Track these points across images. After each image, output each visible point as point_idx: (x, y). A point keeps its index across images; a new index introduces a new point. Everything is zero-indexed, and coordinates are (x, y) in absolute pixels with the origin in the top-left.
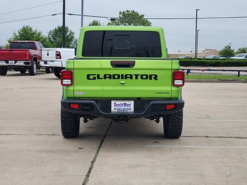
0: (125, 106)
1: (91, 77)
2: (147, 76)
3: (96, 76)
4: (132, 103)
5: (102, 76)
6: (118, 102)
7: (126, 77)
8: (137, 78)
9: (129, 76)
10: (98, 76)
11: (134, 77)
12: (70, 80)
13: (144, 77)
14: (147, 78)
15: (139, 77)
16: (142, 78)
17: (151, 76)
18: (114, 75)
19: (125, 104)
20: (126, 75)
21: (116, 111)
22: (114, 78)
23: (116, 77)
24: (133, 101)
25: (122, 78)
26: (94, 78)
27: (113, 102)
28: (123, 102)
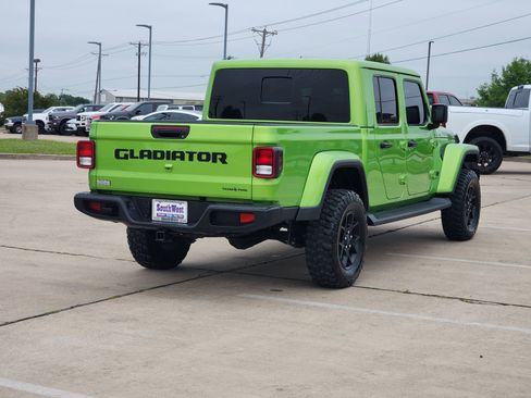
0: (174, 210)
1: (122, 154)
2: (208, 154)
3: (128, 153)
4: (184, 205)
5: (137, 154)
6: (164, 204)
7: (174, 158)
8: (191, 159)
9: (178, 155)
10: (132, 151)
11: (187, 156)
12: (90, 159)
13: (204, 157)
14: (208, 160)
15: (195, 156)
16: (200, 159)
17: (215, 155)
18: (155, 152)
19: (174, 208)
20: (175, 153)
21: (160, 219)
22: (155, 158)
23: (159, 155)
24: (186, 203)
25: (168, 158)
26: (126, 157)
27: (155, 203)
28: (171, 204)
